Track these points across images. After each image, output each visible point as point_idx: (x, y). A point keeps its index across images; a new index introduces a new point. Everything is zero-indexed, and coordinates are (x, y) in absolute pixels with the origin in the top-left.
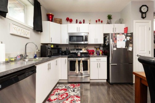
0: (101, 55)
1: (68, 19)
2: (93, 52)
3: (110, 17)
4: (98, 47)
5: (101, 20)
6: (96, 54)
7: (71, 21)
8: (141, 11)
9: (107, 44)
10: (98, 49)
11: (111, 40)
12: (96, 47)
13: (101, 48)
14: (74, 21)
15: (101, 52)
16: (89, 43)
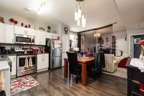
0: (44, 53)
1: (12, 20)
2: (37, 50)
3: (49, 28)
4: (41, 47)
5: (43, 29)
6: (40, 52)
7: (16, 23)
8: (65, 30)
9: (48, 45)
10: (41, 49)
11: (51, 44)
12: (40, 47)
13: (44, 48)
14: (19, 23)
15: (44, 51)
16: (35, 44)
